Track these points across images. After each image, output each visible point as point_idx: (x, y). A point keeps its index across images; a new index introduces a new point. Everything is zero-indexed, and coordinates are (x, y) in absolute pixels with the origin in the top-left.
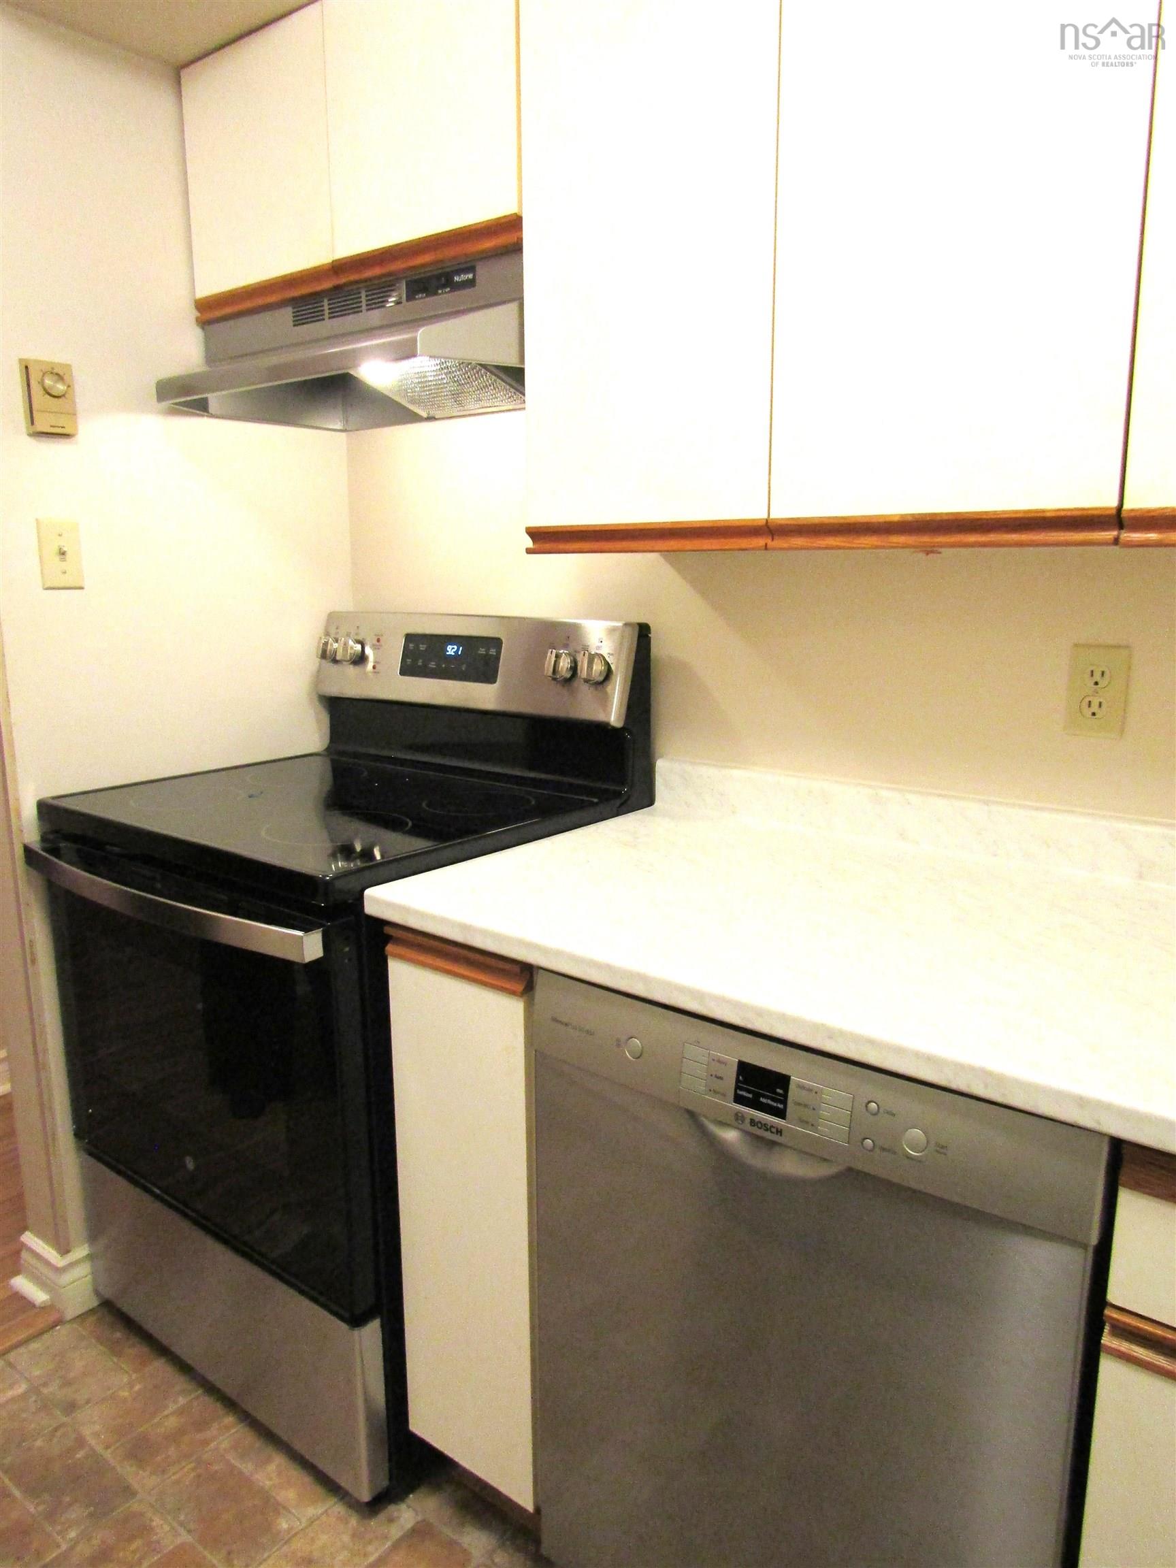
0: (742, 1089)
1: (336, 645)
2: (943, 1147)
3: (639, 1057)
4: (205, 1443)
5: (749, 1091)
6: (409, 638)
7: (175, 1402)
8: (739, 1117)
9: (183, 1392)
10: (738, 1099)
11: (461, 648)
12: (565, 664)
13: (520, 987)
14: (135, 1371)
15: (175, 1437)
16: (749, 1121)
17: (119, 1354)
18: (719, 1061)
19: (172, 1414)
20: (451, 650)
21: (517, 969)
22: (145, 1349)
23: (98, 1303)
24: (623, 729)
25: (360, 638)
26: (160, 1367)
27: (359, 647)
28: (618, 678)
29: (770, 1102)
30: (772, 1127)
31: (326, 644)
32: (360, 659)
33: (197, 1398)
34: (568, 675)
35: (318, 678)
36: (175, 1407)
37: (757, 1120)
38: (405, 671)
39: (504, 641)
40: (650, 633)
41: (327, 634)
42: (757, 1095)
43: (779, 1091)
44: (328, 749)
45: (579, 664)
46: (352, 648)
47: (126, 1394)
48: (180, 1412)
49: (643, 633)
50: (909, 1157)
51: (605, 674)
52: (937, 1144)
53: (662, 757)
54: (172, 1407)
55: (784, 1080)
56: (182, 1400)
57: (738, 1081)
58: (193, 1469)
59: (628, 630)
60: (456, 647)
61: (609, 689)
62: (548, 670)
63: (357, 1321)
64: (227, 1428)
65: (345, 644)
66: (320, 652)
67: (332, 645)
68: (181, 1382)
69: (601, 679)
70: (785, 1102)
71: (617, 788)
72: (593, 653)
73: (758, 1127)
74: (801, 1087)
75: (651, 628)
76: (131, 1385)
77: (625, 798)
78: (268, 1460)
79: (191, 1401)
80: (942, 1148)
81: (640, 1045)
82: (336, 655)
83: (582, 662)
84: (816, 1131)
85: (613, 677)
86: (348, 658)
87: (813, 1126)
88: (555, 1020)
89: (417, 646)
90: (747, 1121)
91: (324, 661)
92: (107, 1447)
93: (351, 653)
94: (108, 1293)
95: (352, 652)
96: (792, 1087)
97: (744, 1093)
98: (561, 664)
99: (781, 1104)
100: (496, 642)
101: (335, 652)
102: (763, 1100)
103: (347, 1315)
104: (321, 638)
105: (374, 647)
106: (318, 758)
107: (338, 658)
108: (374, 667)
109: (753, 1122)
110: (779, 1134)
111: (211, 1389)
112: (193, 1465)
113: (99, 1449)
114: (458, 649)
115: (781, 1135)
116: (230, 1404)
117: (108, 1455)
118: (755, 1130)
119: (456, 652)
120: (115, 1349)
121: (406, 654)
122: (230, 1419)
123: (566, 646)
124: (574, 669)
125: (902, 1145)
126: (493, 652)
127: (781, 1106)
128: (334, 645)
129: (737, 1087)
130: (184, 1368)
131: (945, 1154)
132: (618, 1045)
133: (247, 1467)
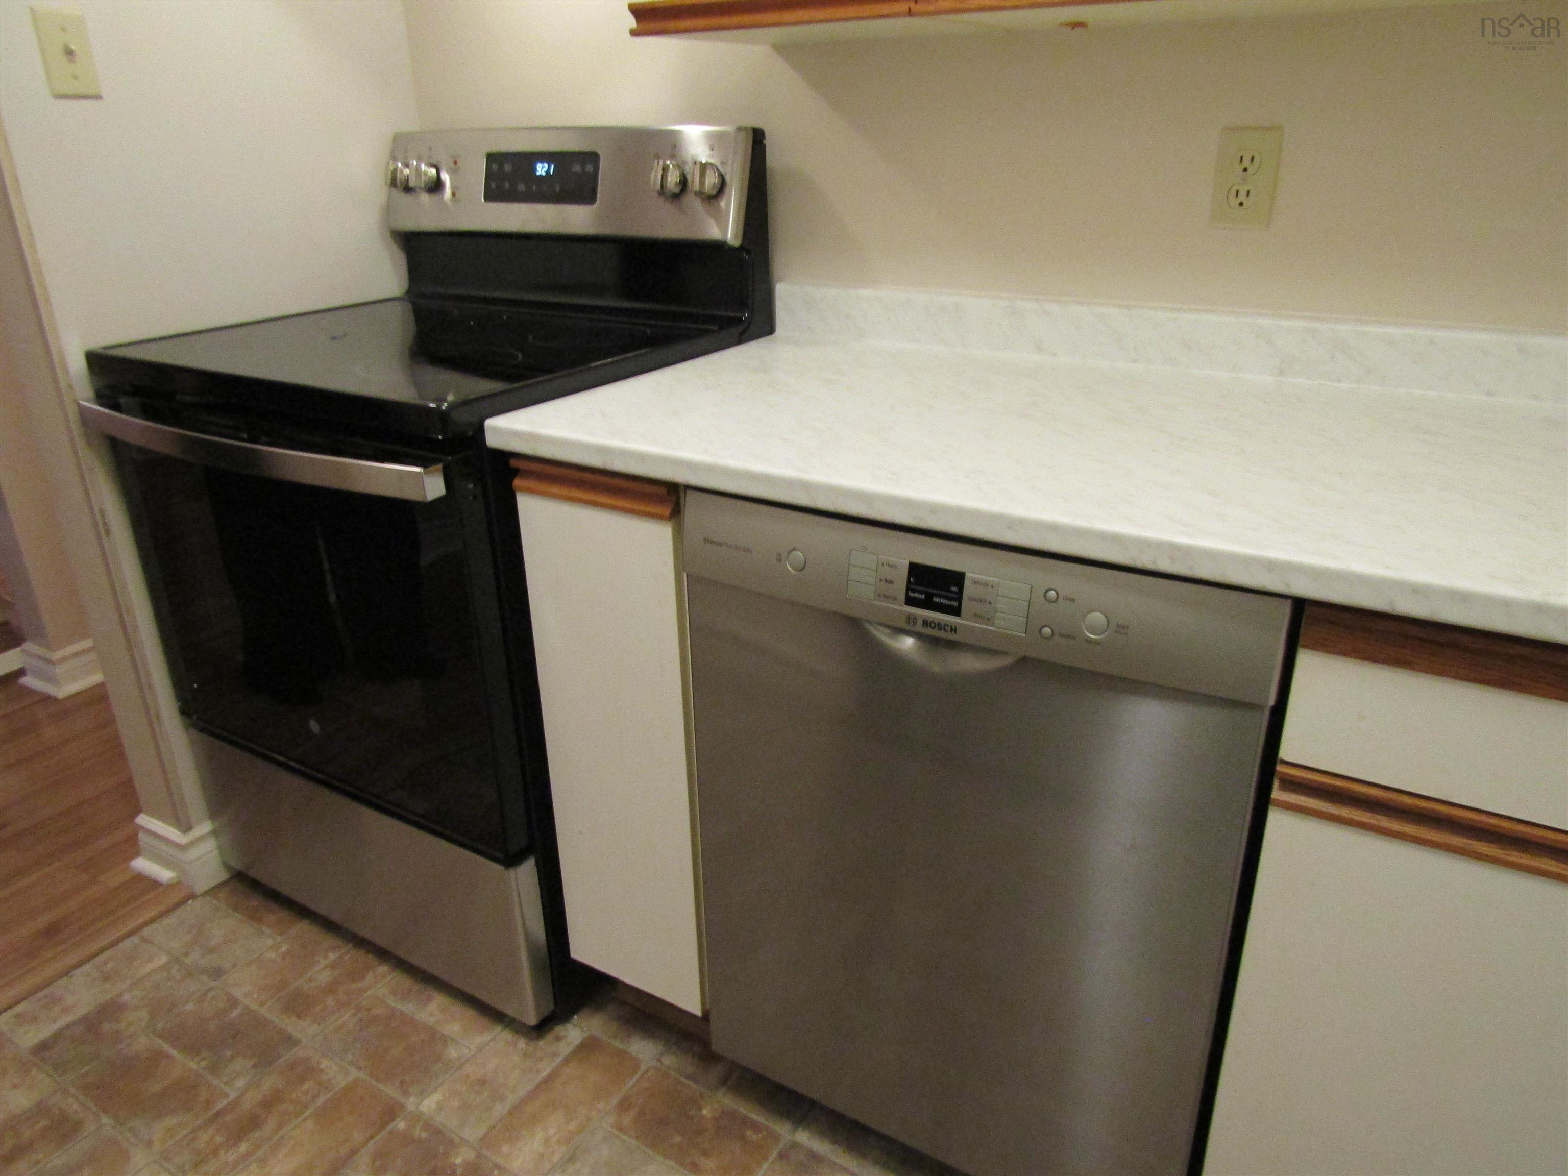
0: (914, 591)
1: (407, 171)
2: (1124, 627)
3: (800, 570)
4: (362, 991)
5: (921, 592)
6: (492, 158)
7: (326, 957)
8: (911, 619)
9: (333, 949)
10: (910, 601)
11: (553, 167)
12: (673, 178)
13: (667, 512)
14: (281, 934)
15: (331, 989)
16: (922, 622)
17: (260, 920)
18: (888, 565)
19: (325, 968)
20: (541, 169)
21: (663, 491)
22: (285, 914)
23: (228, 877)
24: (741, 248)
25: (434, 162)
26: (303, 928)
27: (433, 171)
28: (734, 190)
29: (943, 601)
30: (946, 625)
31: (394, 172)
32: (436, 186)
33: (348, 952)
34: (677, 190)
35: (389, 209)
36: (327, 962)
37: (929, 620)
38: (491, 196)
39: (601, 155)
40: (765, 139)
41: (394, 158)
42: (930, 596)
43: (954, 589)
44: (409, 292)
45: (689, 178)
46: (426, 174)
47: (273, 955)
48: (333, 966)
49: (758, 138)
50: (1089, 641)
51: (719, 187)
52: (1118, 626)
53: (782, 281)
54: (323, 962)
55: (957, 578)
56: (332, 956)
57: (909, 581)
58: (354, 1015)
59: (742, 135)
60: (546, 165)
61: (723, 204)
62: (655, 183)
63: (511, 860)
64: (384, 977)
65: (418, 169)
66: (389, 182)
67: (402, 172)
68: (328, 940)
69: (714, 192)
70: (960, 600)
71: (738, 315)
72: (704, 162)
73: (931, 627)
74: (976, 582)
75: (766, 134)
76: (276, 947)
77: (747, 323)
78: (429, 999)
79: (341, 957)
80: (1122, 629)
81: (802, 555)
82: (408, 181)
83: (693, 174)
84: (992, 625)
85: (727, 190)
86: (423, 185)
87: (988, 620)
88: (707, 541)
89: (501, 166)
90: (920, 622)
91: (394, 191)
92: (262, 1005)
93: (425, 181)
94: (238, 865)
95: (427, 179)
96: (967, 584)
97: (916, 595)
98: (669, 179)
99: (955, 601)
100: (592, 157)
101: (407, 179)
102: (936, 599)
103: (500, 855)
104: (388, 163)
105: (453, 172)
106: (397, 303)
107: (412, 184)
108: (454, 194)
109: (926, 623)
110: (953, 632)
111: (361, 942)
112: (353, 1011)
113: (254, 1006)
114: (549, 168)
115: (956, 632)
116: (383, 954)
117: (264, 1011)
118: (929, 631)
119: (548, 172)
120: (254, 917)
121: (490, 176)
122: (383, 969)
123: (673, 157)
124: (684, 182)
125: (1082, 630)
126: (589, 168)
127: (955, 604)
128: (404, 170)
129: (908, 589)
130: (329, 926)
131: (1126, 634)
132: (779, 559)
133: (408, 1008)
